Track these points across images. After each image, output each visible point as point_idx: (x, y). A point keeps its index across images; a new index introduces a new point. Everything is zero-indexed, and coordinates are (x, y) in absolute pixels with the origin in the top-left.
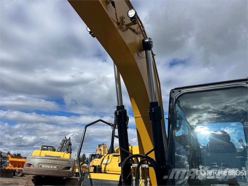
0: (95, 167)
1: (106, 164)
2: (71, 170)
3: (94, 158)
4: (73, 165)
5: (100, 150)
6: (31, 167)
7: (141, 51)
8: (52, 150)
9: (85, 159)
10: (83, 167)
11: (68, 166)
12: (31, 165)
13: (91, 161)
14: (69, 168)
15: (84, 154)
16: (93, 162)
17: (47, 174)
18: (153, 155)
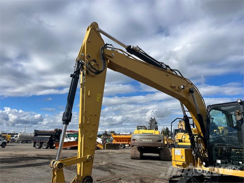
0: (179, 140)
1: (184, 138)
2: (162, 142)
3: (178, 133)
4: (163, 138)
5: (182, 125)
6: (136, 141)
7: (189, 93)
8: (145, 129)
9: (169, 132)
10: (169, 139)
11: (160, 139)
13: (175, 135)
14: (160, 141)
15: (167, 128)
16: (177, 135)
17: (146, 145)
18: (202, 135)
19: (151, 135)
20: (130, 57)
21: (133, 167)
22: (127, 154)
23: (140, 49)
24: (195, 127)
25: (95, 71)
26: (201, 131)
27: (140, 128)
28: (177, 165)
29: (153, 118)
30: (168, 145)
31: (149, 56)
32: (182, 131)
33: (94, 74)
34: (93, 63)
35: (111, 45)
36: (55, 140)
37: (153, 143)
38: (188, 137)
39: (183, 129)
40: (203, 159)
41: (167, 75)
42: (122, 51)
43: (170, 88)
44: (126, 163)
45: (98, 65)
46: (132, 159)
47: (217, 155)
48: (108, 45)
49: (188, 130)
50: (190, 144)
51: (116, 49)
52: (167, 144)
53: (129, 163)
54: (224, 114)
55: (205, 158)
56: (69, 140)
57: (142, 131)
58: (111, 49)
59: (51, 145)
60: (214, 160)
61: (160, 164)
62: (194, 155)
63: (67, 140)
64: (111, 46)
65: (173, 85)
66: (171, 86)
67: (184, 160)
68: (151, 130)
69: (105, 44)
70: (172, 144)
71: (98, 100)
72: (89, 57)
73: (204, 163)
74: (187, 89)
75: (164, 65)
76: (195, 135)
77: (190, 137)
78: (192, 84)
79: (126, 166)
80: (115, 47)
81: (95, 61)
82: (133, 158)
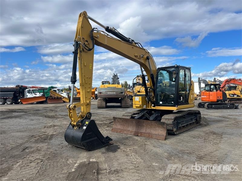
0: (138, 91)
2: (123, 94)
3: (136, 86)
5: (139, 79)
6: (102, 94)
7: (146, 60)
8: (109, 83)
9: (127, 85)
12: (101, 93)
13: (134, 87)
14: (122, 93)
15: (125, 82)
16: (136, 88)
17: (111, 97)
18: (153, 87)
19: (115, 88)
20: (108, 36)
21: (101, 113)
22: (93, 105)
23: (115, 30)
24: (149, 82)
25: (88, 49)
26: (152, 85)
27: (104, 83)
28: (136, 107)
29: (116, 74)
30: (127, 97)
31: (121, 34)
32: (140, 84)
33: (87, 51)
34: (86, 43)
35: (96, 28)
36: (19, 96)
37: (116, 95)
38: (144, 89)
39: (140, 83)
40: (152, 103)
41: (133, 48)
42: (103, 32)
43: (134, 56)
44: (94, 111)
45: (89, 44)
46: (98, 108)
47: (160, 99)
48: (95, 28)
49: (144, 84)
50: (145, 93)
51: (99, 31)
52: (126, 95)
53: (98, 111)
54: (168, 73)
55: (153, 102)
56: (35, 95)
57: (107, 85)
58: (96, 32)
59: (15, 101)
60: (159, 102)
61: (122, 110)
62: (147, 100)
63: (32, 95)
64: (97, 30)
65: (136, 55)
66: (135, 56)
67: (141, 103)
68: (114, 84)
69: (93, 28)
70: (130, 96)
71: (91, 68)
72: (84, 39)
73: (153, 105)
74: (145, 57)
75: (131, 40)
76: (149, 87)
77: (145, 89)
78: (149, 52)
79: (96, 113)
80: (99, 30)
81: (87, 41)
82: (100, 108)
